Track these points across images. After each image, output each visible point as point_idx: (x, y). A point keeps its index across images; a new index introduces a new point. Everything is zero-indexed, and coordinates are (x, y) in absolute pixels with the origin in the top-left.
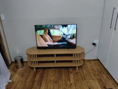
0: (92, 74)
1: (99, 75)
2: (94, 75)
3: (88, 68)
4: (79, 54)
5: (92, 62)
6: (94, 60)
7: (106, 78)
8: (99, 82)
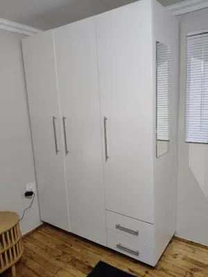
0: (53, 261)
1: (64, 253)
2: (57, 259)
3: (34, 253)
4: (8, 233)
5: (36, 236)
6: (37, 229)
7: (79, 250)
8: (75, 265)
